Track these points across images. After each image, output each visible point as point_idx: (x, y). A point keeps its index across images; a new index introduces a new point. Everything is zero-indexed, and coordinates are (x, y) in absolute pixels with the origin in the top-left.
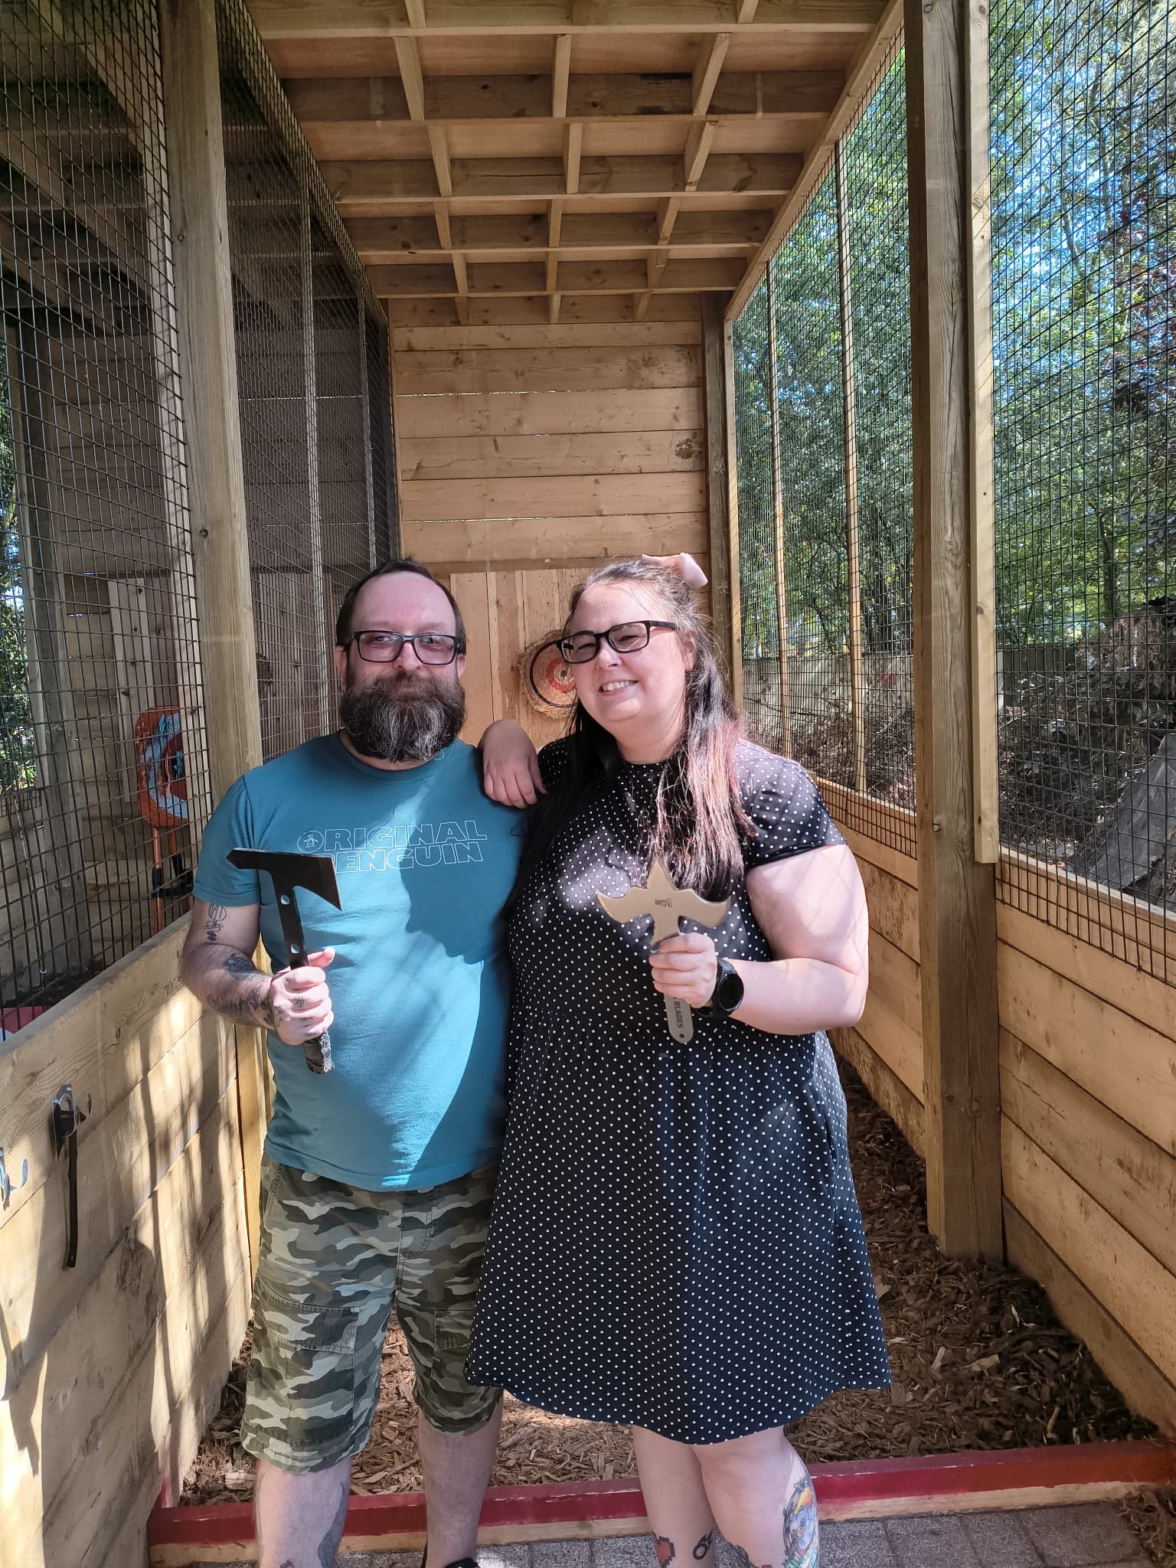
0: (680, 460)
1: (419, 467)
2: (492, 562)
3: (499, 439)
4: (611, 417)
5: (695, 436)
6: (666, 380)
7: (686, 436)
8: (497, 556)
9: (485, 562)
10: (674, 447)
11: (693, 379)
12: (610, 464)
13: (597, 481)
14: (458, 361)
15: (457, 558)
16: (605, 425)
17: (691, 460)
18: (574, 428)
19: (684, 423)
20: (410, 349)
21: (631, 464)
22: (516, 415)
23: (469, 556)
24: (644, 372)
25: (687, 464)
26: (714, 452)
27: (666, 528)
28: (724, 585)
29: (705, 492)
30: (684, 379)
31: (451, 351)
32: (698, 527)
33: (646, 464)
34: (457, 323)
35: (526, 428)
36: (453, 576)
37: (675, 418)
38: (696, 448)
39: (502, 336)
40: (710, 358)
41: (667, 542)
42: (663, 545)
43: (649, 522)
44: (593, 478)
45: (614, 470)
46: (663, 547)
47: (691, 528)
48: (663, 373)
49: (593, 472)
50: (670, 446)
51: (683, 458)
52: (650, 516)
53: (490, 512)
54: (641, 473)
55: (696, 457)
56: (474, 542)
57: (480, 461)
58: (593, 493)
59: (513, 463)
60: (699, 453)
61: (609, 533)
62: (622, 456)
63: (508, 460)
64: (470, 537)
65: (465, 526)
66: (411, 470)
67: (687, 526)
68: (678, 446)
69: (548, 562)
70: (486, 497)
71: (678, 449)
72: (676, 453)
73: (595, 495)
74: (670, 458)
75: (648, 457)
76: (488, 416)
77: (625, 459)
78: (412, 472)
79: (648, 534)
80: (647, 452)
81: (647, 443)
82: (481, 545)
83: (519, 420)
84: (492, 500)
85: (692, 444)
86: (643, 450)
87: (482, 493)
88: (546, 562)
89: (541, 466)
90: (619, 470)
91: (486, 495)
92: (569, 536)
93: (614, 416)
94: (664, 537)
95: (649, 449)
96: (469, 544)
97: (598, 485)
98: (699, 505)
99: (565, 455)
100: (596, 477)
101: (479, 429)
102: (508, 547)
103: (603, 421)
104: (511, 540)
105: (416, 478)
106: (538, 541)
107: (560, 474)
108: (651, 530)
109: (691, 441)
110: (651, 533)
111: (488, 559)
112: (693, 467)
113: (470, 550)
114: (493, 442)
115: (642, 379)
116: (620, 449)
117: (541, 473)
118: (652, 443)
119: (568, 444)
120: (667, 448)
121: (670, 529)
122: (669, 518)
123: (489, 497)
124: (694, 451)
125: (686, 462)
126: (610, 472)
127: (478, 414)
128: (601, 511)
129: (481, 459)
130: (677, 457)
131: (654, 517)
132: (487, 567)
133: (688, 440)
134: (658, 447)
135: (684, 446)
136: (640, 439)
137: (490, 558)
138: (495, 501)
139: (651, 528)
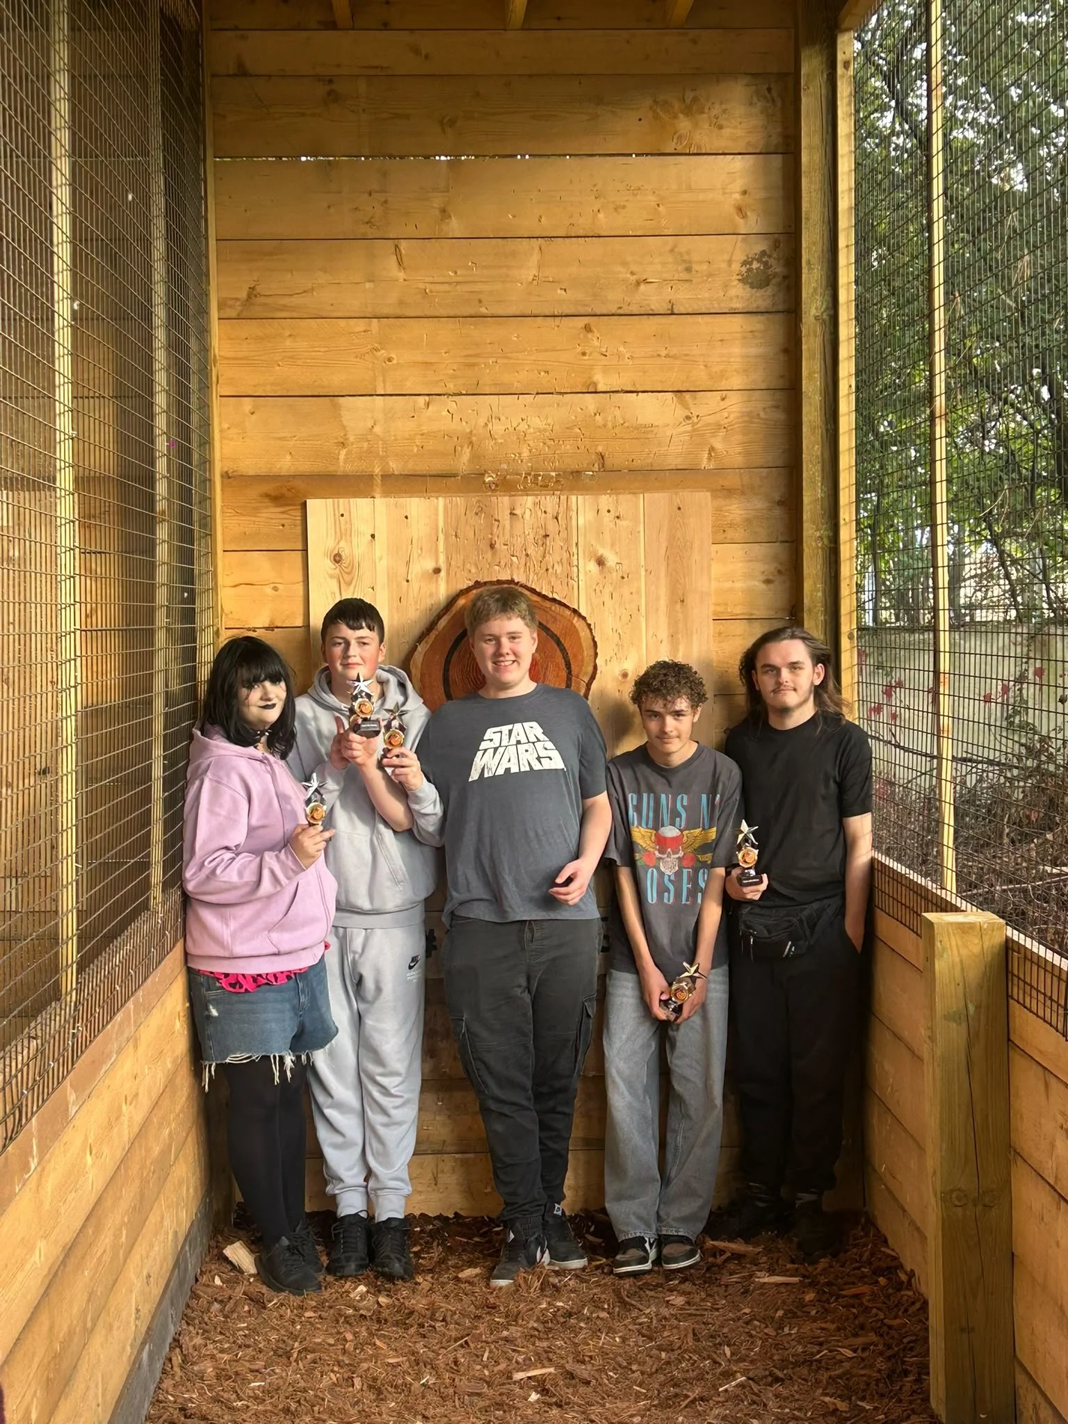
0: (746, 290)
1: (252, 293)
2: (387, 477)
3: (404, 245)
4: (618, 208)
5: (776, 245)
7: (760, 246)
8: (395, 466)
9: (371, 477)
10: (736, 267)
11: (775, 140)
12: (614, 298)
13: (588, 329)
14: (333, 97)
15: (319, 467)
16: (606, 221)
17: (769, 291)
18: (548, 226)
19: (753, 223)
20: (242, 72)
21: (653, 297)
22: (437, 203)
23: (344, 463)
24: (684, 124)
25: (762, 299)
26: (811, 279)
27: (717, 417)
28: (825, 532)
29: (791, 351)
30: (757, 139)
31: (318, 78)
32: (780, 416)
33: (684, 297)
34: (332, 25)
35: (455, 226)
36: (312, 504)
37: (740, 211)
38: (778, 268)
39: (416, 51)
40: (810, 104)
41: (718, 444)
42: (712, 449)
43: (686, 406)
44: (581, 322)
45: (620, 308)
46: (710, 454)
47: (766, 420)
48: (721, 127)
49: (582, 310)
50: (730, 262)
51: (752, 287)
52: (687, 396)
53: (384, 381)
54: (673, 314)
55: (779, 285)
56: (352, 439)
57: (368, 285)
58: (579, 349)
59: (431, 292)
60: (785, 277)
61: (610, 425)
62: (638, 283)
63: (422, 286)
64: (344, 427)
65: (337, 408)
66: (237, 299)
67: (758, 415)
68: (744, 263)
69: (490, 479)
70: (378, 354)
71: (744, 269)
72: (740, 277)
73: (584, 354)
74: (726, 286)
75: (686, 285)
76: (386, 202)
77: (643, 287)
78: (238, 303)
79: (682, 429)
80: (685, 276)
81: (686, 257)
82: (365, 445)
83: (443, 211)
84: (390, 360)
85: (772, 261)
86: (677, 270)
87: (369, 347)
88: (488, 479)
89: (481, 297)
90: (630, 308)
91: (377, 350)
92: (532, 430)
93: (624, 207)
94: (714, 435)
95: (688, 270)
96: (341, 440)
97: (590, 335)
98: (782, 377)
99: (531, 278)
100: (586, 320)
101: (368, 226)
102: (415, 449)
103: (601, 216)
104: (422, 435)
105: (244, 314)
106: (474, 439)
107: (518, 313)
108: (688, 422)
109: (770, 256)
110: (689, 428)
111: (377, 470)
112: (773, 305)
113: (343, 452)
114: (393, 250)
115: (680, 137)
116: (634, 268)
117: (483, 310)
118: (695, 257)
119: (535, 257)
120: (724, 266)
121: (726, 421)
122: (723, 399)
123: (383, 353)
124: (775, 275)
125: (758, 294)
126: (614, 312)
127: (366, 196)
128: (595, 384)
129: (370, 281)
130: (741, 285)
131: (695, 398)
132: (375, 487)
133: (763, 253)
134: (705, 267)
135: (755, 265)
136: (672, 251)
137: (381, 470)
138: (395, 362)
139: (688, 418)
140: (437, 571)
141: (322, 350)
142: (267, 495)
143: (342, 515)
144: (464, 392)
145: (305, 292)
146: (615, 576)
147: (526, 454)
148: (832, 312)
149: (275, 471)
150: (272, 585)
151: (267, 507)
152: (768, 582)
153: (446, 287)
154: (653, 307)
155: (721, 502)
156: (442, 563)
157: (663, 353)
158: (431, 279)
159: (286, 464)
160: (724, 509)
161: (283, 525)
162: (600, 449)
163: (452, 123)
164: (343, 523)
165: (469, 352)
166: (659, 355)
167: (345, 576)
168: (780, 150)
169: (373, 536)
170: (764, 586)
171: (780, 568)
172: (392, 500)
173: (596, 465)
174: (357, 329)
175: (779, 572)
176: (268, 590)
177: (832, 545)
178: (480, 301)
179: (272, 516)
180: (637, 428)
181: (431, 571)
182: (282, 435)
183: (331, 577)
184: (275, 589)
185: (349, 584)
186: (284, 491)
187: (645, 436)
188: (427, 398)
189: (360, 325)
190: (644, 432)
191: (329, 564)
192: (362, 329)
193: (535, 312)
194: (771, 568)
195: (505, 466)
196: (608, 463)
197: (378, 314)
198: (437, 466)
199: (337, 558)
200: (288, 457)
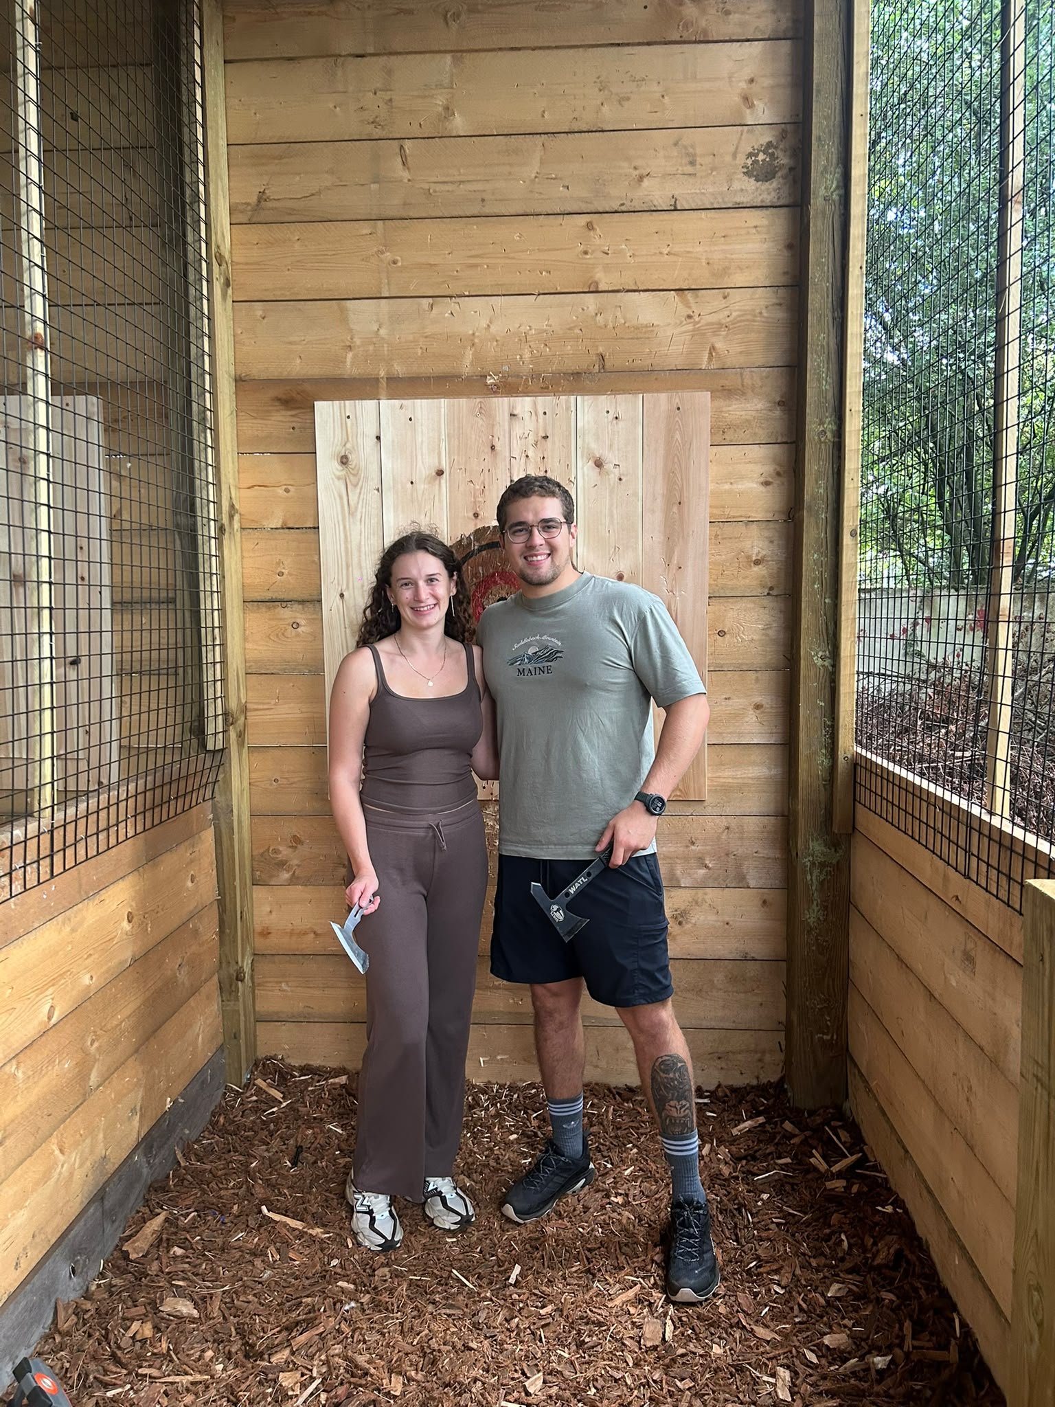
0: (751, 184)
1: (262, 197)
2: (391, 380)
3: (408, 145)
4: (622, 100)
5: (783, 136)
6: (731, 27)
7: (766, 137)
8: (399, 369)
9: (377, 380)
10: (741, 159)
11: (785, 24)
12: (617, 195)
13: (590, 227)
15: (326, 370)
16: (610, 115)
17: (774, 184)
18: (552, 120)
19: (765, 110)
21: (656, 192)
22: (440, 101)
23: (350, 366)
24: (691, 10)
25: (768, 191)
26: (821, 156)
27: (721, 316)
28: (829, 426)
30: (767, 24)
32: (780, 314)
33: (686, 192)
35: (459, 123)
36: (319, 406)
37: (747, 100)
38: (784, 160)
41: (718, 345)
42: (713, 348)
43: (688, 306)
44: (582, 220)
45: (623, 204)
46: (710, 353)
47: (767, 318)
48: (727, 13)
49: (584, 208)
50: (735, 155)
51: (757, 180)
52: (689, 295)
53: (389, 284)
54: (676, 210)
55: (784, 177)
56: (358, 341)
57: (374, 187)
58: (581, 248)
59: (435, 191)
60: (791, 169)
61: (610, 325)
62: (641, 178)
63: (426, 186)
64: (351, 330)
65: (343, 311)
66: (248, 204)
67: (761, 313)
68: (750, 155)
69: (492, 381)
70: (382, 256)
71: (749, 162)
72: (745, 170)
73: (586, 253)
74: (730, 180)
75: (691, 180)
76: (391, 100)
77: (646, 183)
78: (249, 208)
79: (684, 329)
80: (689, 169)
81: (691, 150)
82: (371, 348)
83: (447, 108)
84: (395, 262)
85: (779, 153)
86: (681, 165)
87: (375, 249)
88: (490, 381)
89: (486, 197)
90: (633, 204)
91: (382, 253)
92: (533, 332)
93: (628, 99)
94: (715, 333)
95: (692, 163)
96: (348, 344)
97: (592, 233)
98: (785, 273)
99: (533, 175)
100: (587, 218)
101: (373, 126)
102: (420, 352)
103: (605, 109)
104: (426, 337)
105: (254, 220)
106: (476, 341)
107: (521, 212)
108: (689, 321)
109: (776, 148)
110: (690, 327)
111: (382, 374)
112: (779, 198)
113: (350, 355)
114: (398, 150)
115: (686, 26)
116: (638, 163)
117: (487, 211)
118: (699, 151)
119: (539, 153)
120: (728, 158)
121: (728, 319)
122: (725, 297)
123: (388, 256)
124: (781, 167)
125: (763, 188)
126: (616, 208)
127: (371, 94)
128: (597, 283)
129: (375, 183)
130: (746, 178)
131: (697, 296)
132: (380, 390)
133: (769, 144)
134: (709, 159)
135: (761, 157)
136: (676, 144)
137: (388, 373)
138: (400, 264)
139: (689, 317)
140: (440, 473)
141: (330, 253)
142: (279, 399)
143: (348, 417)
144: (467, 293)
145: (313, 195)
146: (613, 477)
147: (527, 356)
148: (842, 192)
149: (285, 375)
150: (284, 487)
151: (277, 411)
152: (766, 484)
153: (449, 187)
154: (656, 203)
155: (720, 403)
156: (445, 465)
157: (666, 251)
158: (434, 179)
159: (297, 368)
160: (724, 409)
161: (293, 428)
162: (601, 350)
163: (457, 16)
164: (349, 425)
165: (473, 253)
166: (661, 253)
167: (352, 477)
168: (789, 35)
169: (378, 438)
170: (762, 489)
171: (778, 469)
172: (397, 403)
173: (597, 366)
174: (364, 232)
175: (778, 474)
176: (280, 491)
177: (836, 440)
178: (483, 200)
179: (281, 420)
180: (637, 328)
181: (434, 474)
182: (292, 339)
183: (339, 478)
184: (287, 491)
185: (355, 486)
186: (294, 395)
187: (647, 335)
188: (430, 300)
189: (365, 228)
190: (644, 333)
191: (336, 465)
192: (368, 231)
193: (538, 210)
194: (768, 469)
195: (506, 368)
196: (608, 365)
197: (383, 217)
198: (441, 368)
199: (344, 460)
200: (298, 361)
